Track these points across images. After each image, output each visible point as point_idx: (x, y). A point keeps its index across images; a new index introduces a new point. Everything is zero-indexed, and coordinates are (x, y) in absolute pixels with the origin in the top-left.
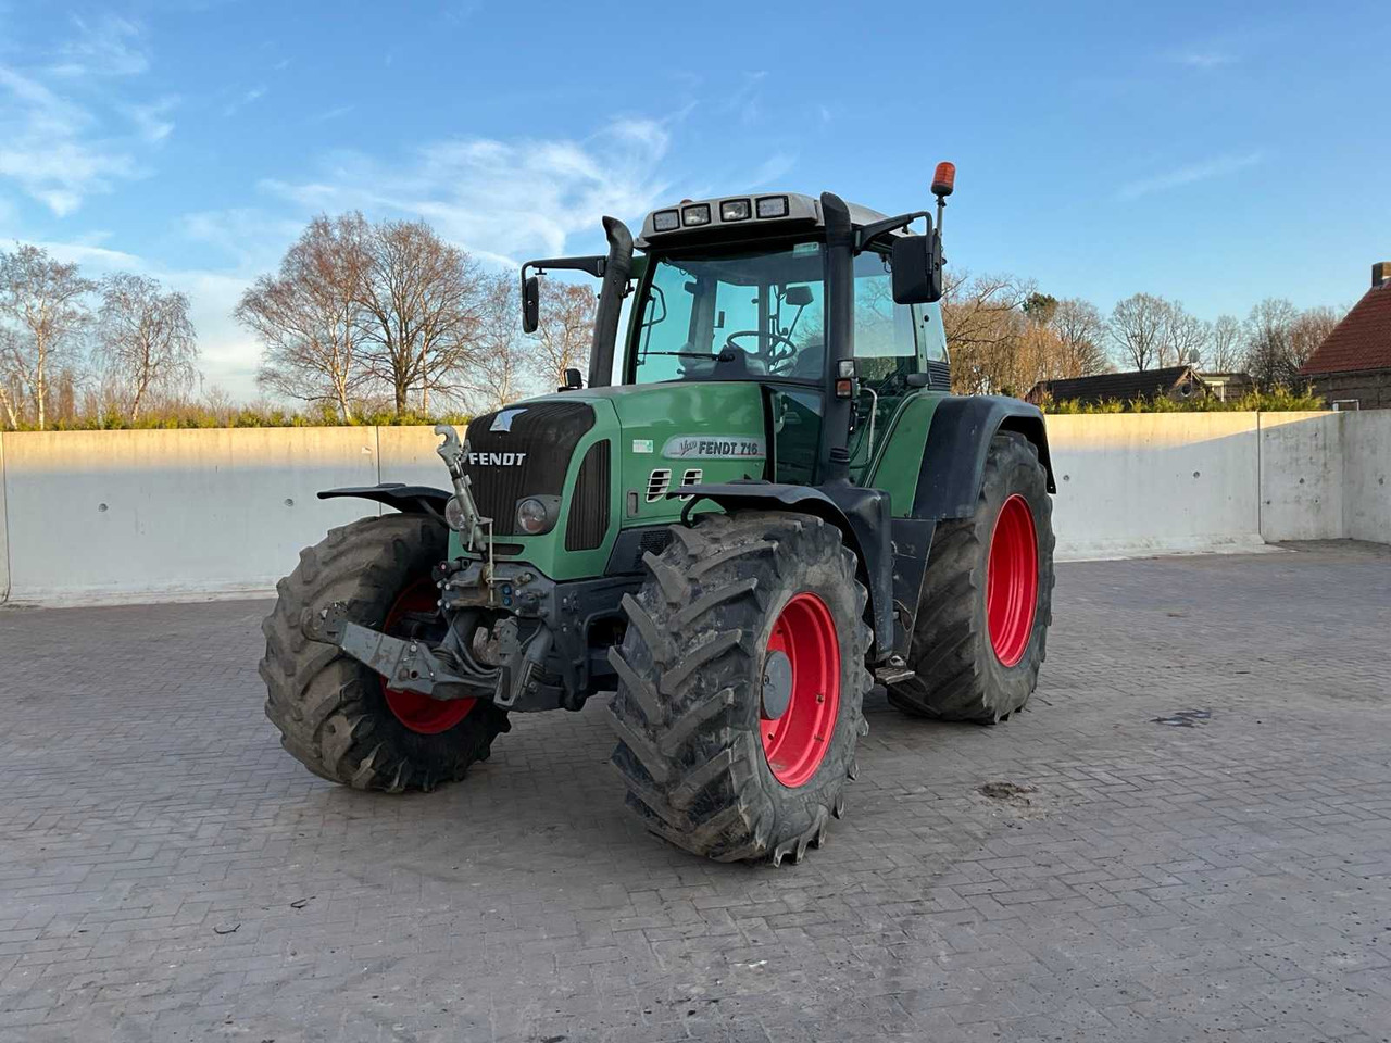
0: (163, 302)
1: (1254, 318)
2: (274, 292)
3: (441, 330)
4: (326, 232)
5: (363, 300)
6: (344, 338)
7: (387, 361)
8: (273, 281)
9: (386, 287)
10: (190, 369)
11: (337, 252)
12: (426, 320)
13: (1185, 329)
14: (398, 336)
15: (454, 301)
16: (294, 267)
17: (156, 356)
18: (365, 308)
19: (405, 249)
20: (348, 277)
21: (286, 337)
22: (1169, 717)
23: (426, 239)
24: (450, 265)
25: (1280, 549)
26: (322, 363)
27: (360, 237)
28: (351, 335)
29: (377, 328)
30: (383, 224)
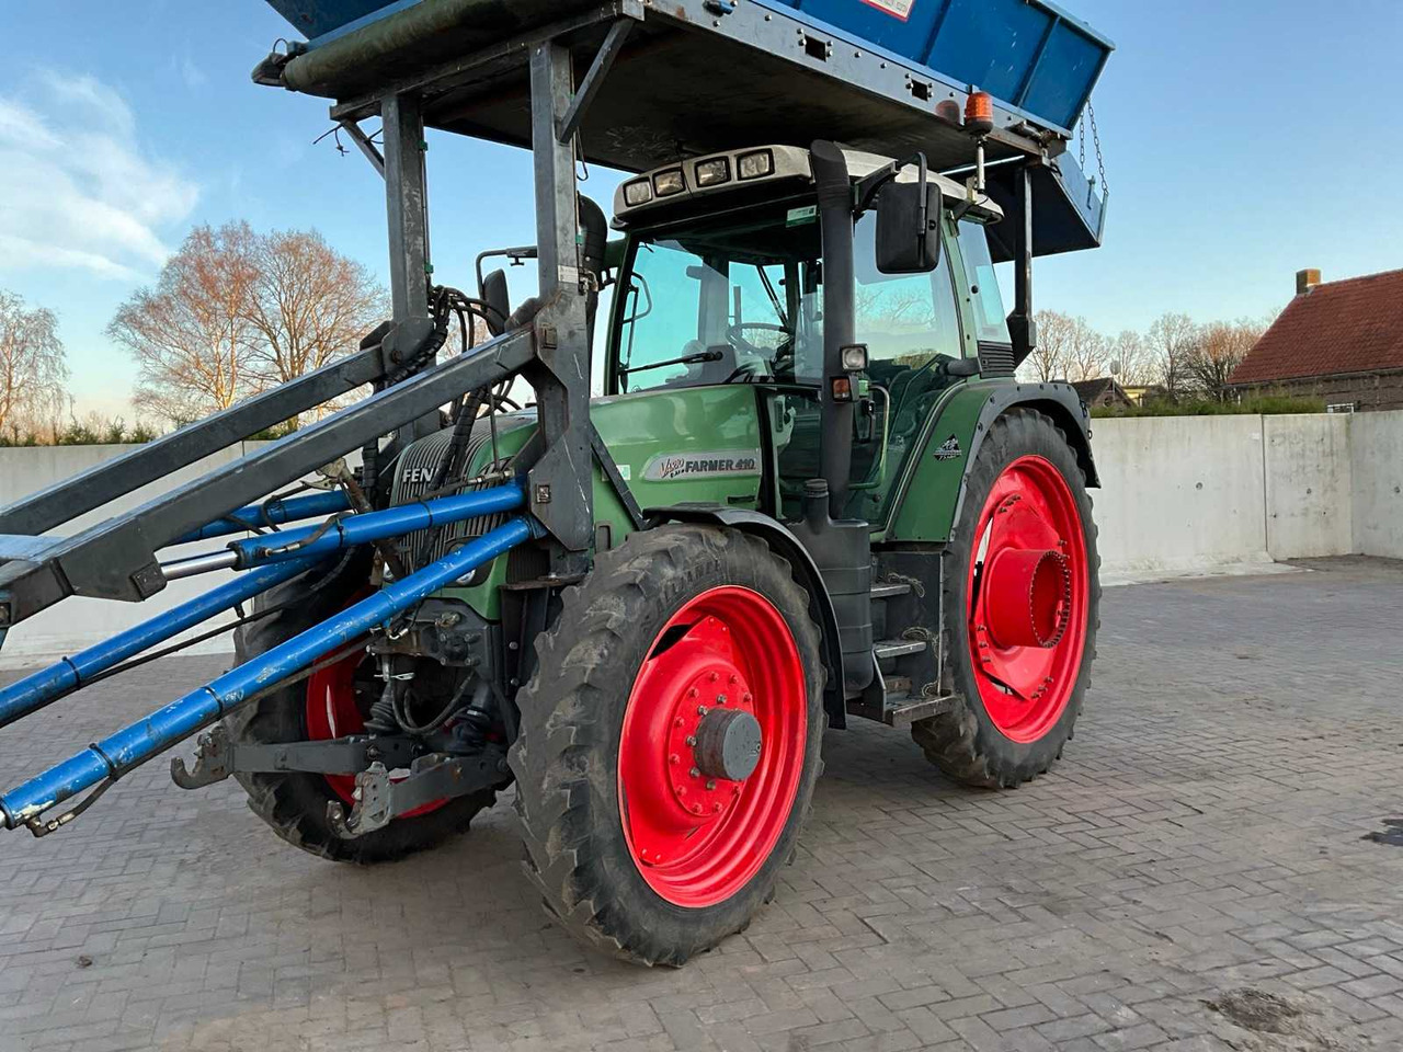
0: (28, 319)
1: (1154, 333)
2: (151, 307)
3: (335, 347)
4: (209, 243)
5: (250, 316)
6: (229, 356)
7: (276, 380)
8: (150, 295)
9: (275, 302)
10: (59, 390)
11: (221, 264)
12: (318, 336)
13: (1088, 345)
14: (289, 352)
15: (348, 316)
16: (173, 280)
17: (20, 377)
18: (251, 323)
19: (296, 260)
20: (233, 291)
21: (165, 356)
22: (1382, 830)
23: (318, 251)
24: (343, 278)
25: (1289, 568)
26: (205, 383)
27: (246, 248)
28: (236, 353)
29: (265, 345)
30: (270, 234)
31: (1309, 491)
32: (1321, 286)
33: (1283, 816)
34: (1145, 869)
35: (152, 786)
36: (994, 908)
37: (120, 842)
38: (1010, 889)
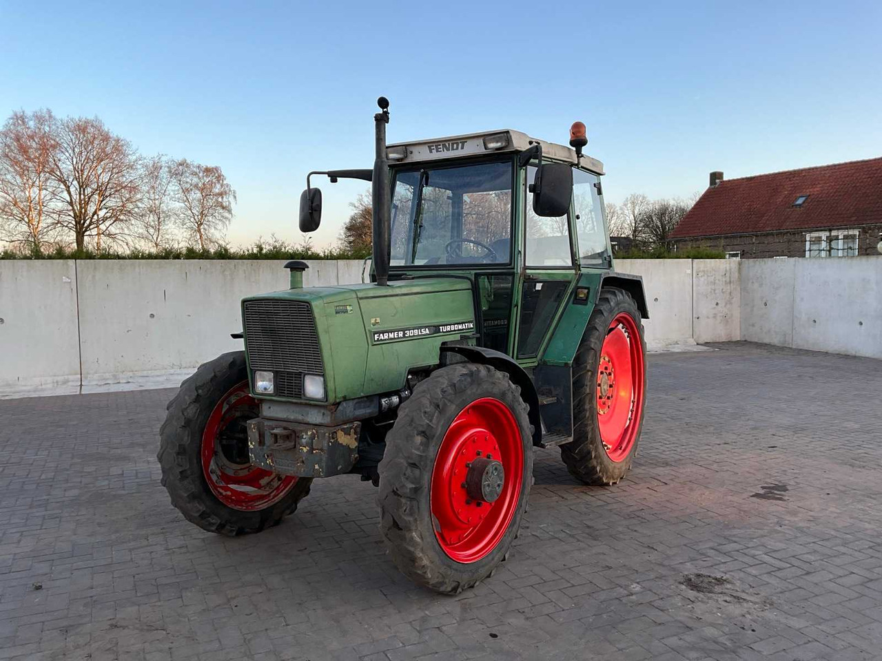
1: (625, 205)
3: (110, 195)
4: (24, 123)
5: (52, 172)
6: (37, 198)
7: (70, 215)
9: (69, 163)
11: (32, 137)
12: (98, 187)
14: (78, 197)
15: (120, 175)
18: (53, 177)
19: (84, 136)
20: (40, 155)
22: (762, 492)
23: (99, 131)
24: (117, 149)
25: (705, 348)
26: (21, 216)
27: (50, 128)
28: (42, 197)
29: (62, 191)
30: (66, 119)
31: (717, 304)
32: (724, 181)
33: (710, 486)
34: (638, 513)
35: (43, 477)
36: (562, 535)
37: (34, 510)
38: (569, 525)
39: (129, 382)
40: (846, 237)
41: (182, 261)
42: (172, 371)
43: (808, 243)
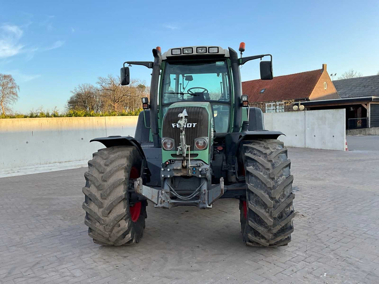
39: (19, 172)
40: (280, 105)
41: (28, 119)
42: (37, 166)
43: (266, 107)
